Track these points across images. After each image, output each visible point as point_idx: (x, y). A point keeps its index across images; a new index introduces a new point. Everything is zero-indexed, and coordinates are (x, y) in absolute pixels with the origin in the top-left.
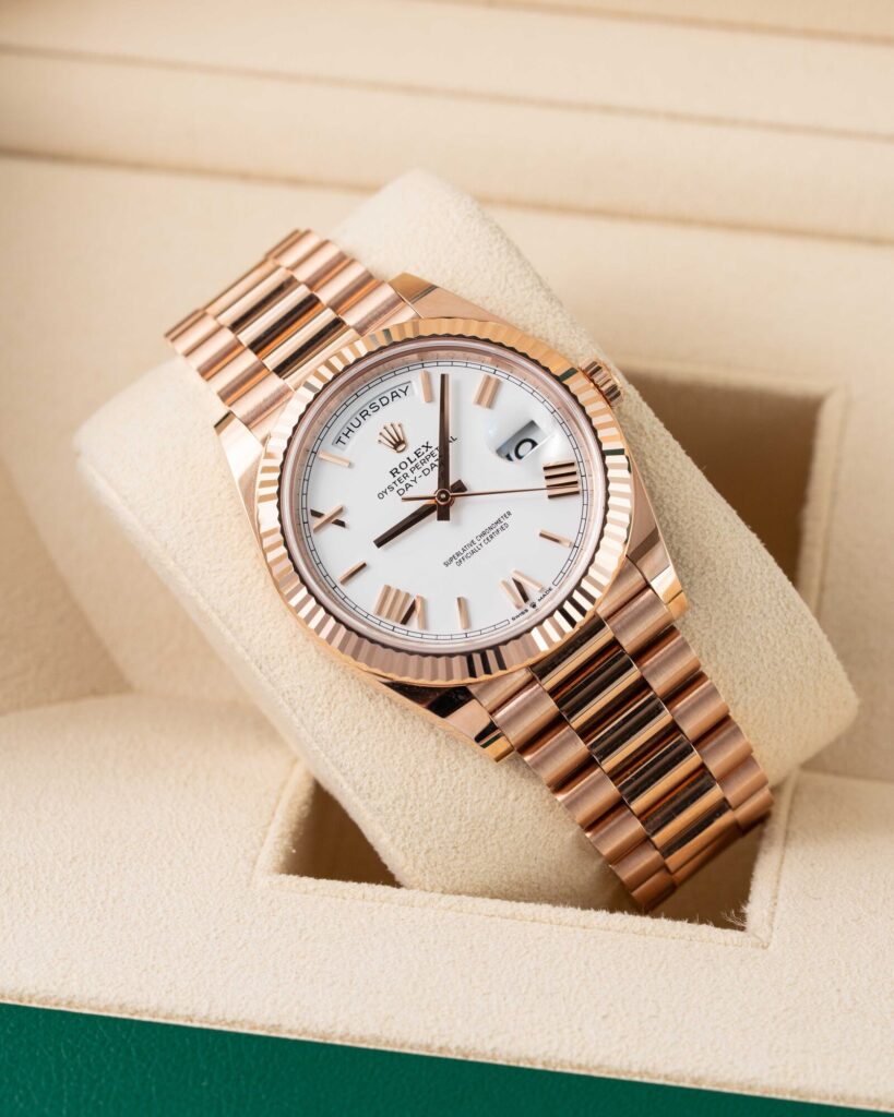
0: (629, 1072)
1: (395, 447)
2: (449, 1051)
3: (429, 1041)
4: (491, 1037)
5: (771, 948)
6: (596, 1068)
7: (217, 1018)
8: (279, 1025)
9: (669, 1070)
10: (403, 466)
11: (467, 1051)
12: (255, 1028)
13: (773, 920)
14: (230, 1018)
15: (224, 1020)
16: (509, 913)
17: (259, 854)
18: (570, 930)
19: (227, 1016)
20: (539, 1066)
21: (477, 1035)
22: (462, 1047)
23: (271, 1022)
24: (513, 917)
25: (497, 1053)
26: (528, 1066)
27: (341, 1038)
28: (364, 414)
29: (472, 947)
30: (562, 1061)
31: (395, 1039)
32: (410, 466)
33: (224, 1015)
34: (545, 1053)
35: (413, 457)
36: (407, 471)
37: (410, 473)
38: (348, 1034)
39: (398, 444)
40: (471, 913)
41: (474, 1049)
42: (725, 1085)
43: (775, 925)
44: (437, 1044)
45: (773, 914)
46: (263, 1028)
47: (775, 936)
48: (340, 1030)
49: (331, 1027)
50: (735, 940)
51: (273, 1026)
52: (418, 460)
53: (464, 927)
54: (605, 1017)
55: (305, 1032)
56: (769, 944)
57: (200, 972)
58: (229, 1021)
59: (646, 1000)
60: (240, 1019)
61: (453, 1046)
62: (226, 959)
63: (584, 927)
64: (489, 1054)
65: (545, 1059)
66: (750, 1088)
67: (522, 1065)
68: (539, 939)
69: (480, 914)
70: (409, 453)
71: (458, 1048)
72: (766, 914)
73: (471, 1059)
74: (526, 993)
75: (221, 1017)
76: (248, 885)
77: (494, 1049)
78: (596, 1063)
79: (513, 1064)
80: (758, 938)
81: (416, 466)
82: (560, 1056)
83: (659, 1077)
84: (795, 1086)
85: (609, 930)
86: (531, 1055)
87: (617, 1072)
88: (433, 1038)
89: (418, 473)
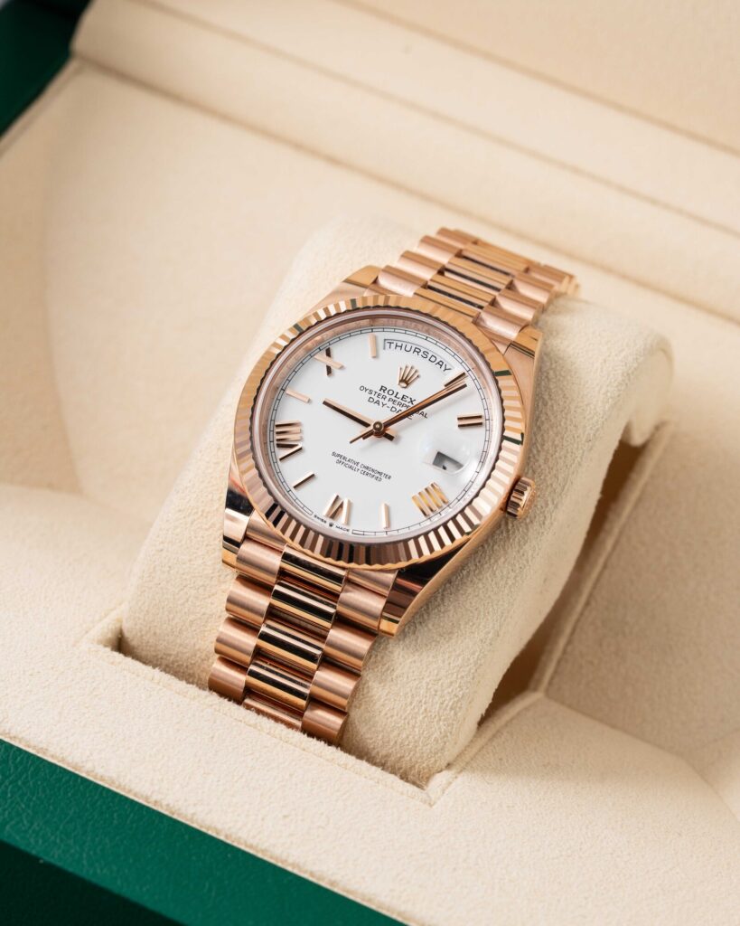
0: (286, 861)
1: (402, 381)
2: (161, 806)
3: (149, 794)
4: (195, 805)
5: (434, 807)
6: (263, 851)
7: (4, 730)
8: (47, 750)
9: (315, 868)
10: (391, 392)
11: (173, 810)
12: (29, 747)
13: (447, 788)
14: (13, 733)
15: (9, 733)
16: (252, 722)
17: (94, 626)
18: (292, 747)
19: (12, 731)
20: (222, 838)
21: (186, 800)
22: (171, 806)
23: (41, 746)
24: (255, 726)
25: (195, 819)
26: (214, 835)
27: (88, 773)
28: (417, 351)
29: (213, 737)
30: (240, 838)
31: (125, 785)
32: (393, 397)
33: (10, 730)
34: (230, 828)
35: (400, 396)
36: (388, 397)
37: (387, 399)
38: (93, 771)
39: (406, 381)
40: (225, 714)
41: (179, 809)
42: (351, 892)
43: (446, 792)
44: (154, 798)
45: (450, 783)
46: (34, 748)
47: (442, 799)
48: (89, 766)
49: (83, 762)
50: (410, 793)
51: (42, 748)
52: (400, 400)
53: (215, 722)
54: (285, 817)
55: (63, 760)
56: (435, 803)
57: (7, 695)
58: (11, 735)
59: (322, 814)
60: (20, 736)
61: (164, 803)
62: (31, 691)
63: (304, 750)
64: (189, 816)
65: (228, 833)
66: (370, 900)
67: (210, 833)
68: (265, 747)
69: (231, 717)
70: (402, 392)
71: (168, 805)
72: (444, 782)
73: (175, 817)
74: (236, 782)
75: (7, 731)
76: (74, 646)
77: (193, 814)
78: (263, 848)
79: (204, 830)
80: (429, 796)
81: (394, 401)
82: (240, 834)
83: (306, 872)
84: (402, 908)
85: (321, 757)
86: (219, 826)
87: (277, 859)
88: (152, 792)
89: (390, 404)
